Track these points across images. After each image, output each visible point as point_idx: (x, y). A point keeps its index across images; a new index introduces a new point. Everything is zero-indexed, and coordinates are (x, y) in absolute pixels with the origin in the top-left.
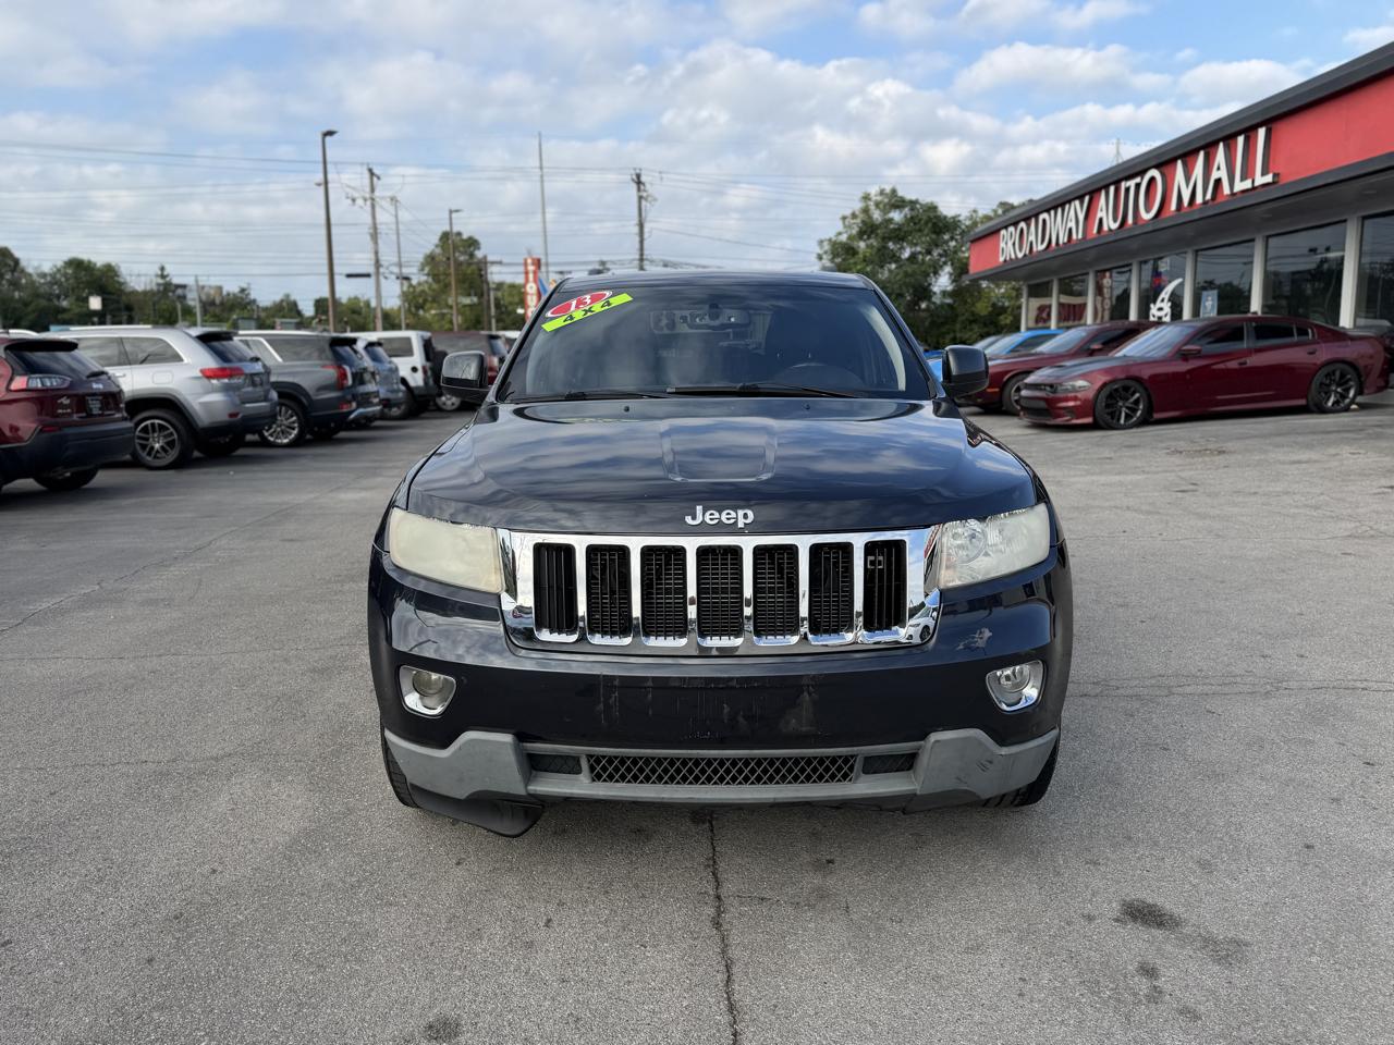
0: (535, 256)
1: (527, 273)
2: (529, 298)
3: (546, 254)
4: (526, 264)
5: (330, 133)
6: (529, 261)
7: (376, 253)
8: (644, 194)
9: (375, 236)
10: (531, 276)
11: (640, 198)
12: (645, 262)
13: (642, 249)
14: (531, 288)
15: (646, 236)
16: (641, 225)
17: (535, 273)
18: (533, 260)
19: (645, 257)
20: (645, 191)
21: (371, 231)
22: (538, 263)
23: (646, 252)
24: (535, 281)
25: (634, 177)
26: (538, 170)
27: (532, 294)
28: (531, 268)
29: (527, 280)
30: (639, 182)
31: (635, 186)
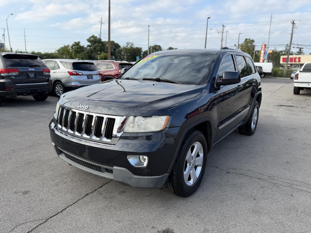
0: (265, 44)
1: (262, 48)
2: (261, 54)
3: (269, 43)
4: (262, 46)
5: (209, 18)
6: (263, 45)
7: (222, 44)
8: (294, 26)
9: (222, 41)
10: (263, 49)
11: (293, 28)
12: (292, 45)
13: (291, 41)
14: (263, 52)
15: (293, 37)
16: (292, 35)
17: (264, 48)
18: (264, 45)
19: (292, 43)
20: (294, 25)
21: (221, 39)
22: (265, 45)
23: (292, 42)
24: (264, 50)
25: (292, 22)
26: (270, 22)
27: (262, 53)
28: (263, 47)
29: (262, 50)
30: (293, 23)
31: (292, 24)
